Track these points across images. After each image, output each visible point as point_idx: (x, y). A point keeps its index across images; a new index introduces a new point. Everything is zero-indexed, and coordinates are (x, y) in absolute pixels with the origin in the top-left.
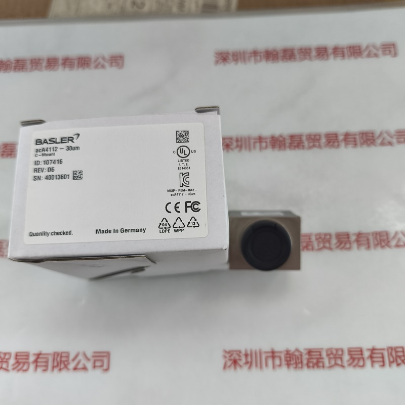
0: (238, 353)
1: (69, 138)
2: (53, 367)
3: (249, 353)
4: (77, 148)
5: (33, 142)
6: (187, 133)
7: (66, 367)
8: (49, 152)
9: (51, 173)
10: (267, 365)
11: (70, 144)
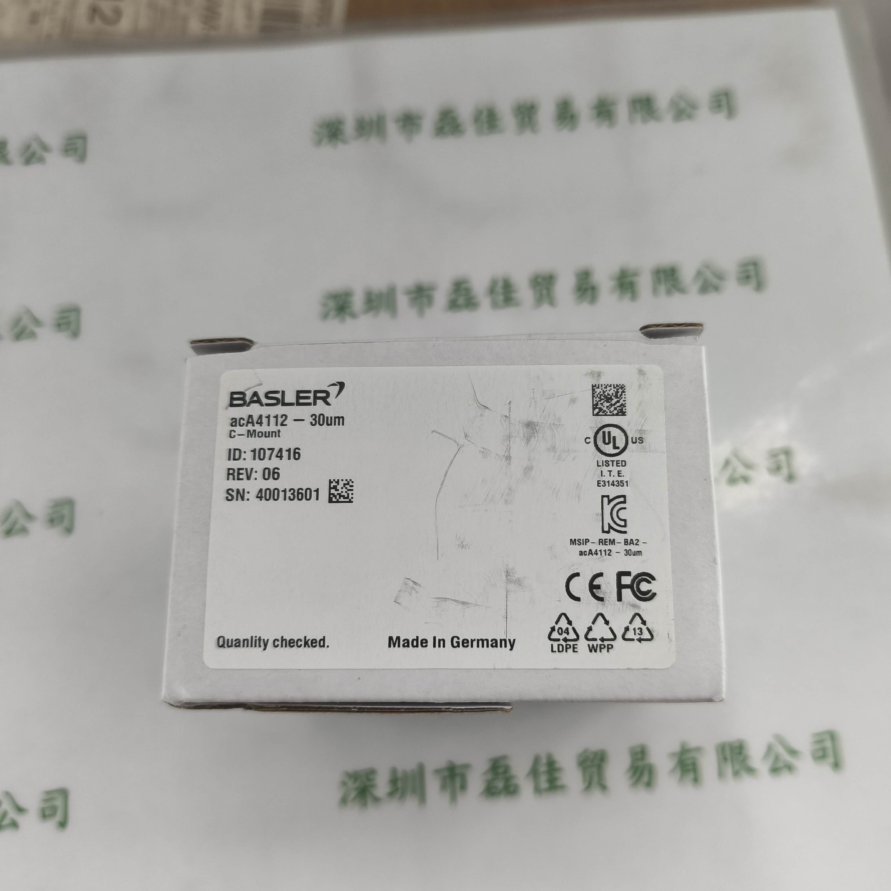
1: (316, 392)
4: (340, 420)
6: (620, 390)
8: (264, 428)
9: (271, 484)
11: (320, 408)
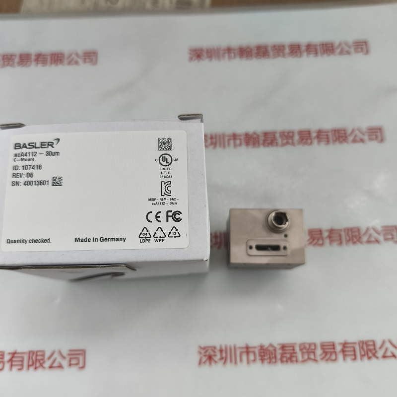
0: (213, 349)
1: (48, 143)
2: (29, 366)
3: (224, 348)
4: (57, 153)
5: (12, 146)
6: (169, 140)
7: (41, 365)
8: (28, 157)
9: (30, 179)
10: (241, 360)
11: (50, 149)
